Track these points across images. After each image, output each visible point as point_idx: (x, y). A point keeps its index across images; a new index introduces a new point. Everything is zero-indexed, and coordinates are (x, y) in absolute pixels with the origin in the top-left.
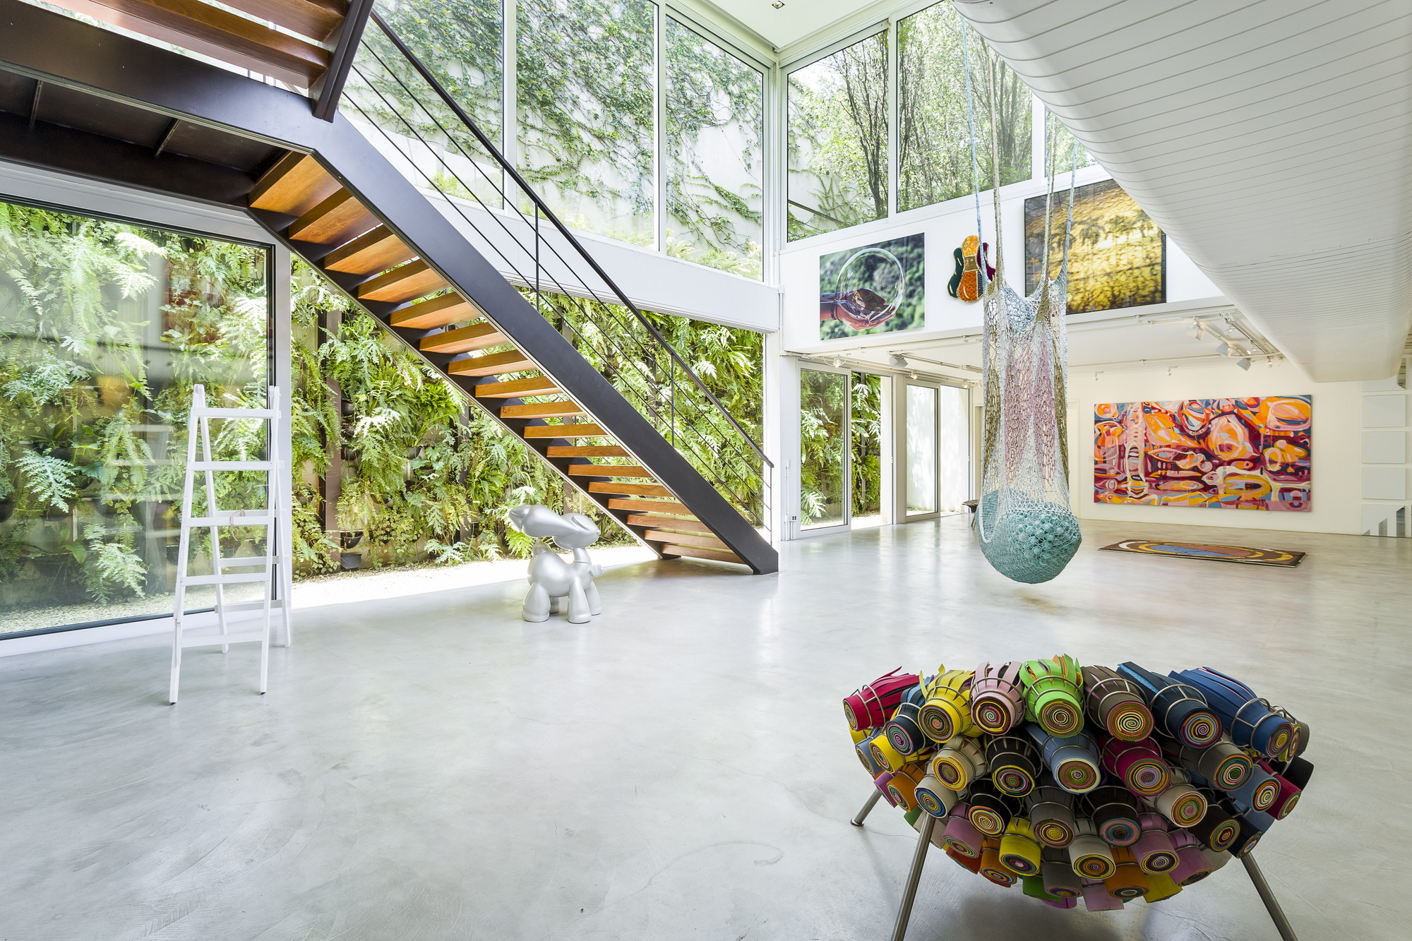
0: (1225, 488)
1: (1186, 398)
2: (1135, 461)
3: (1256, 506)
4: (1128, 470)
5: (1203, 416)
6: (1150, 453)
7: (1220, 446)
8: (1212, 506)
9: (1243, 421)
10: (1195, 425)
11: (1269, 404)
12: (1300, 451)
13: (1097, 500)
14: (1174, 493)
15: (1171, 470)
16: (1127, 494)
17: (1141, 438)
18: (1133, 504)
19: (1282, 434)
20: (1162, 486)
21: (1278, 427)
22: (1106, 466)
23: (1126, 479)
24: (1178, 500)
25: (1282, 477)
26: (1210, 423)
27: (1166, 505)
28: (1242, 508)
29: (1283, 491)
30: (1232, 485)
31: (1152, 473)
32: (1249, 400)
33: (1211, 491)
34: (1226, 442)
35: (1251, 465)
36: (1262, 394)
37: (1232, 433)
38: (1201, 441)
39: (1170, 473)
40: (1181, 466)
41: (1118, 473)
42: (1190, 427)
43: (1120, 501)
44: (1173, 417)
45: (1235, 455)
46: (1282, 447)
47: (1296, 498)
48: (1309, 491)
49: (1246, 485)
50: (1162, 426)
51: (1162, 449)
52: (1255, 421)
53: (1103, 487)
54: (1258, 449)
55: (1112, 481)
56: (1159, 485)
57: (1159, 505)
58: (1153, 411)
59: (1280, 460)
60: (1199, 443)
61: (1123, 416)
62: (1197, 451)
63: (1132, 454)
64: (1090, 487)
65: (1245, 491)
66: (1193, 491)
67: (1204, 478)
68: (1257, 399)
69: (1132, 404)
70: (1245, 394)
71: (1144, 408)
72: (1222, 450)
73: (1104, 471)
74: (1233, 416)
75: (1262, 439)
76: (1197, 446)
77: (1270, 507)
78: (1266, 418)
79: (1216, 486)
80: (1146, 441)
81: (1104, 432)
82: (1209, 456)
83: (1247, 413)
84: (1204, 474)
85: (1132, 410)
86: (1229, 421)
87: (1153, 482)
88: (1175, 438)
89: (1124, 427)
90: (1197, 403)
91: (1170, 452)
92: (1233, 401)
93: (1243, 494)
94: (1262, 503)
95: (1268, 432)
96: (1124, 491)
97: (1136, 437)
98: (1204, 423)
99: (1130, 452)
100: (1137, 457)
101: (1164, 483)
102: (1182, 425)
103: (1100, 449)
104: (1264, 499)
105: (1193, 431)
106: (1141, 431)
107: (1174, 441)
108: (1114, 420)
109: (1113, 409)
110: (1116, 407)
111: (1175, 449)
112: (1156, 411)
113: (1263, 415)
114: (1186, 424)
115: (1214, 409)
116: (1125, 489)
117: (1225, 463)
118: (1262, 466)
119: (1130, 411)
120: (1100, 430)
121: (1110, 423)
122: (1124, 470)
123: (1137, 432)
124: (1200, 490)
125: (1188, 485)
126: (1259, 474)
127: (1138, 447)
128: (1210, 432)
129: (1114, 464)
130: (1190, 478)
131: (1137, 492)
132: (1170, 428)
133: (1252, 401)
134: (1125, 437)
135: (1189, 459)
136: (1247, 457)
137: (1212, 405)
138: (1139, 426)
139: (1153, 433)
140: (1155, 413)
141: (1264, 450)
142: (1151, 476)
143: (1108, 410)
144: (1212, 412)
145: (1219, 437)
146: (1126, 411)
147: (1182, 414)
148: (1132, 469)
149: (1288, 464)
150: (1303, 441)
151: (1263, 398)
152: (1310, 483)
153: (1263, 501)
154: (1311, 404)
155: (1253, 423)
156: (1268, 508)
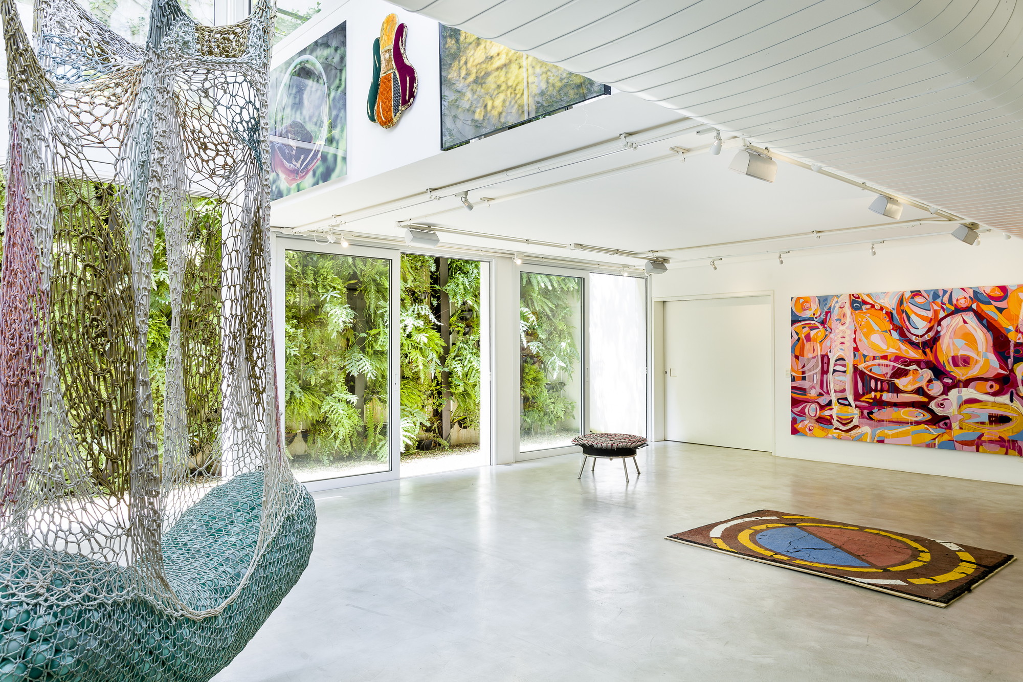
0: (961, 421)
1: (907, 288)
2: (842, 378)
3: (1004, 450)
4: (832, 391)
5: (930, 314)
6: (861, 366)
7: (953, 358)
8: (943, 446)
9: (985, 322)
10: (919, 327)
13: (794, 431)
14: (893, 425)
15: (888, 391)
16: (831, 424)
17: (850, 345)
18: (839, 438)
20: (877, 414)
22: (805, 384)
23: (830, 403)
24: (897, 435)
26: (939, 324)
27: (882, 442)
28: (984, 452)
30: (972, 416)
31: (863, 395)
32: (993, 290)
33: (941, 424)
34: (961, 353)
35: (996, 387)
36: (1010, 282)
37: (970, 339)
38: (928, 350)
39: (887, 397)
40: (901, 387)
41: (820, 395)
42: (913, 331)
43: (824, 434)
44: (890, 315)
45: (973, 372)
49: (990, 417)
50: (876, 328)
51: (877, 362)
52: (1002, 321)
53: (802, 413)
54: (1007, 365)
55: (814, 406)
56: (872, 413)
57: (873, 442)
58: (864, 307)
60: (925, 353)
61: (827, 313)
62: (922, 365)
63: (837, 368)
64: (786, 413)
65: (988, 426)
66: (918, 423)
67: (932, 405)
68: (1003, 289)
69: (838, 296)
70: (987, 282)
71: (852, 303)
72: (956, 364)
73: (803, 390)
74: (971, 314)
75: (1012, 348)
76: (923, 358)
78: (1017, 316)
79: (947, 418)
80: (856, 349)
81: (803, 336)
82: (939, 372)
83: (989, 310)
84: (932, 398)
85: (838, 306)
86: (965, 322)
87: (865, 408)
88: (891, 345)
89: (828, 329)
90: (921, 295)
91: (887, 366)
92: (971, 292)
93: (985, 431)
94: (1014, 445)
95: (1019, 339)
96: (827, 419)
97: (842, 343)
98: (932, 324)
99: (835, 365)
100: (844, 372)
101: (879, 410)
102: (902, 328)
103: (798, 360)
104: (1015, 439)
105: (917, 336)
106: (850, 335)
107: (892, 350)
108: (815, 319)
109: (815, 304)
110: (817, 301)
111: (892, 361)
112: (869, 306)
113: (1012, 313)
114: (907, 326)
115: (945, 304)
116: (829, 418)
117: (961, 384)
118: (1013, 390)
119: (834, 307)
120: (797, 334)
121: (810, 324)
122: (828, 391)
123: (844, 337)
124: (926, 423)
125: (911, 415)
126: (1008, 401)
127: (846, 359)
128: (939, 337)
129: (815, 382)
130: (914, 405)
131: (844, 422)
132: (886, 331)
133: (996, 292)
134: (828, 344)
135: (911, 377)
136: (991, 375)
137: (941, 298)
138: (847, 328)
139: (863, 338)
140: (867, 309)
141: (1015, 365)
142: (862, 399)
143: (807, 305)
144: (942, 308)
145: (951, 345)
146: (830, 308)
147: (903, 311)
148: (837, 389)
151: (1011, 288)
153: (1014, 441)
155: (999, 323)
156: (1020, 454)
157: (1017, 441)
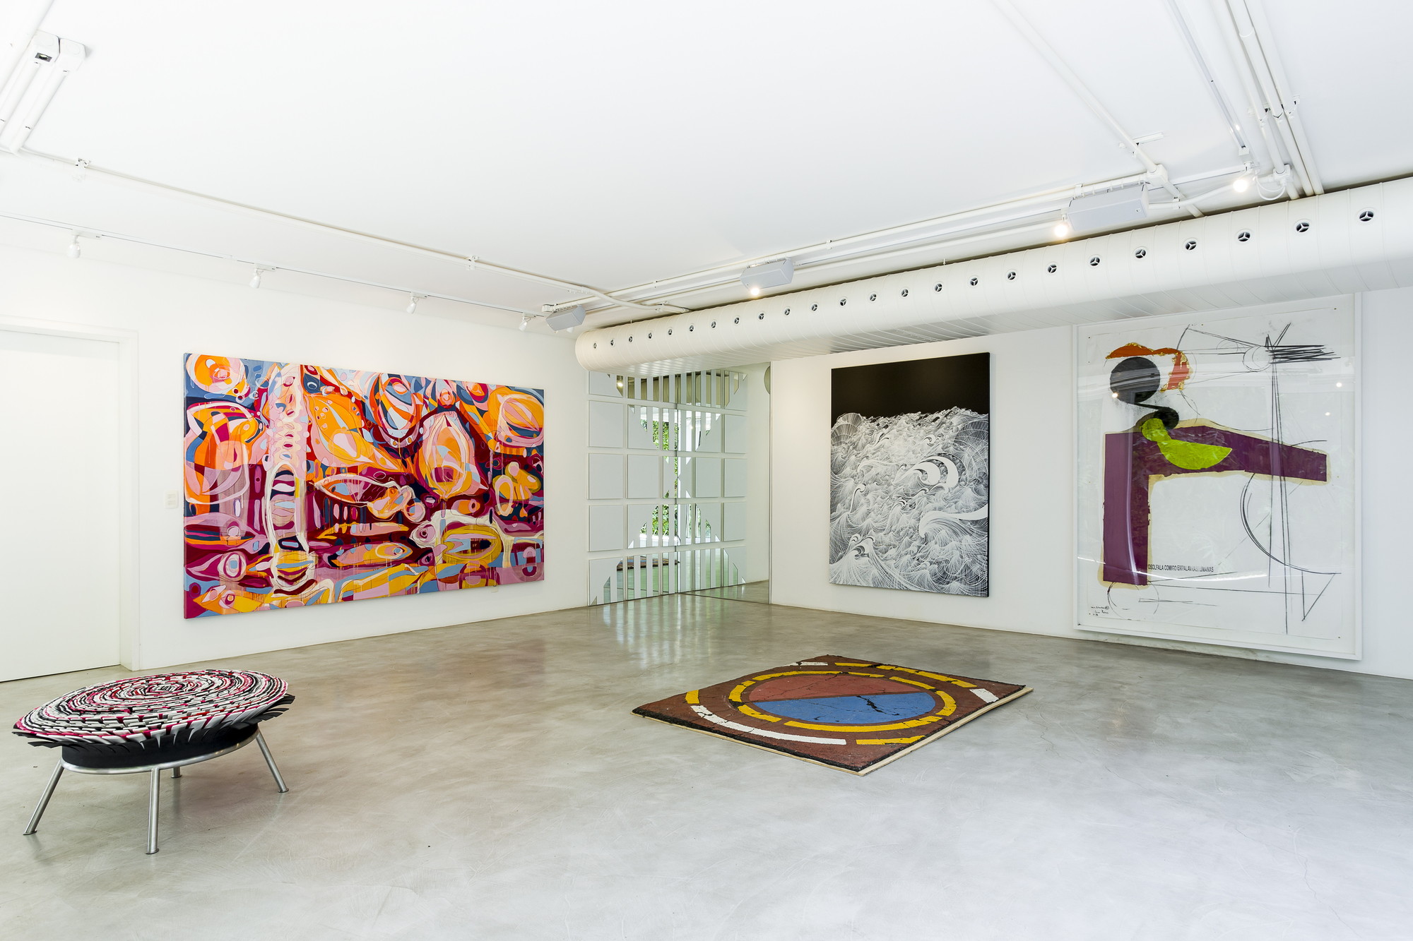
0: (445, 552)
1: (383, 370)
2: (287, 503)
3: (485, 580)
4: (271, 527)
5: (411, 410)
6: (319, 484)
7: (436, 470)
8: (425, 590)
9: (467, 425)
10: (398, 426)
11: (499, 397)
12: (532, 480)
13: (193, 610)
14: (364, 571)
15: (358, 521)
16: (269, 585)
17: (300, 449)
18: (284, 606)
19: (514, 452)
20: (343, 558)
21: (509, 440)
22: (219, 519)
23: (266, 549)
24: (370, 585)
25: (515, 525)
26: (421, 425)
27: (349, 599)
28: (467, 587)
29: (518, 548)
30: (456, 544)
31: (322, 530)
32: (475, 388)
33: (423, 560)
34: (445, 464)
35: (478, 506)
36: (491, 380)
37: (452, 444)
38: (408, 460)
39: (357, 529)
40: (376, 513)
41: (248, 535)
42: (390, 431)
43: (255, 604)
44: (360, 404)
45: (457, 488)
46: (515, 475)
47: (531, 560)
48: (543, 545)
49: (472, 543)
50: (342, 424)
51: (342, 476)
52: (483, 426)
53: (213, 571)
54: (487, 478)
55: (235, 557)
56: (335, 557)
57: (336, 601)
58: (324, 389)
59: (512, 497)
60: (405, 463)
62: (402, 480)
63: (280, 487)
64: (175, 578)
65: (470, 554)
66: (397, 563)
67: (414, 536)
68: (484, 388)
69: (280, 365)
70: (470, 378)
71: (305, 380)
72: (439, 480)
73: (214, 531)
74: (455, 414)
75: (491, 460)
76: (402, 470)
77: (501, 580)
78: (495, 422)
79: (429, 550)
80: (311, 456)
81: (214, 429)
82: (422, 491)
83: (471, 411)
84: (412, 526)
85: (280, 381)
86: (449, 424)
87: (325, 550)
88: (363, 451)
89: (263, 419)
90: (401, 382)
91: (357, 483)
92: (454, 385)
93: (468, 561)
94: (493, 572)
95: (498, 448)
96: (261, 578)
97: (288, 446)
98: (413, 424)
99: (275, 483)
100: (291, 494)
101: (345, 551)
102: (377, 426)
103: (203, 474)
104: (494, 566)
105: (396, 439)
106: (300, 433)
107: (364, 459)
108: (237, 400)
109: (238, 373)
110: (243, 369)
111: (363, 476)
112: (331, 389)
113: (492, 417)
114: (383, 424)
115: (428, 399)
116: (264, 574)
117: (444, 504)
118: (492, 508)
119: (274, 382)
120: (201, 424)
121: (228, 407)
122: (262, 527)
123: (291, 436)
124: (407, 561)
125: (387, 552)
126: (488, 523)
127: (294, 471)
128: (422, 442)
129: (238, 513)
130: (391, 537)
131: (291, 577)
132: (355, 430)
133: (478, 391)
134: (264, 446)
135: (389, 498)
136: (472, 492)
137: (424, 389)
138: (296, 421)
139: (323, 439)
140: (328, 393)
141: (494, 479)
142: (320, 537)
143: (223, 373)
144: (425, 402)
145: (434, 453)
146: (266, 383)
147: (378, 401)
148: (279, 525)
149: (520, 504)
150: (535, 465)
151: (491, 388)
152: (543, 534)
153: (493, 569)
154: (543, 405)
155: (480, 429)
156: (498, 582)
157: (495, 568)
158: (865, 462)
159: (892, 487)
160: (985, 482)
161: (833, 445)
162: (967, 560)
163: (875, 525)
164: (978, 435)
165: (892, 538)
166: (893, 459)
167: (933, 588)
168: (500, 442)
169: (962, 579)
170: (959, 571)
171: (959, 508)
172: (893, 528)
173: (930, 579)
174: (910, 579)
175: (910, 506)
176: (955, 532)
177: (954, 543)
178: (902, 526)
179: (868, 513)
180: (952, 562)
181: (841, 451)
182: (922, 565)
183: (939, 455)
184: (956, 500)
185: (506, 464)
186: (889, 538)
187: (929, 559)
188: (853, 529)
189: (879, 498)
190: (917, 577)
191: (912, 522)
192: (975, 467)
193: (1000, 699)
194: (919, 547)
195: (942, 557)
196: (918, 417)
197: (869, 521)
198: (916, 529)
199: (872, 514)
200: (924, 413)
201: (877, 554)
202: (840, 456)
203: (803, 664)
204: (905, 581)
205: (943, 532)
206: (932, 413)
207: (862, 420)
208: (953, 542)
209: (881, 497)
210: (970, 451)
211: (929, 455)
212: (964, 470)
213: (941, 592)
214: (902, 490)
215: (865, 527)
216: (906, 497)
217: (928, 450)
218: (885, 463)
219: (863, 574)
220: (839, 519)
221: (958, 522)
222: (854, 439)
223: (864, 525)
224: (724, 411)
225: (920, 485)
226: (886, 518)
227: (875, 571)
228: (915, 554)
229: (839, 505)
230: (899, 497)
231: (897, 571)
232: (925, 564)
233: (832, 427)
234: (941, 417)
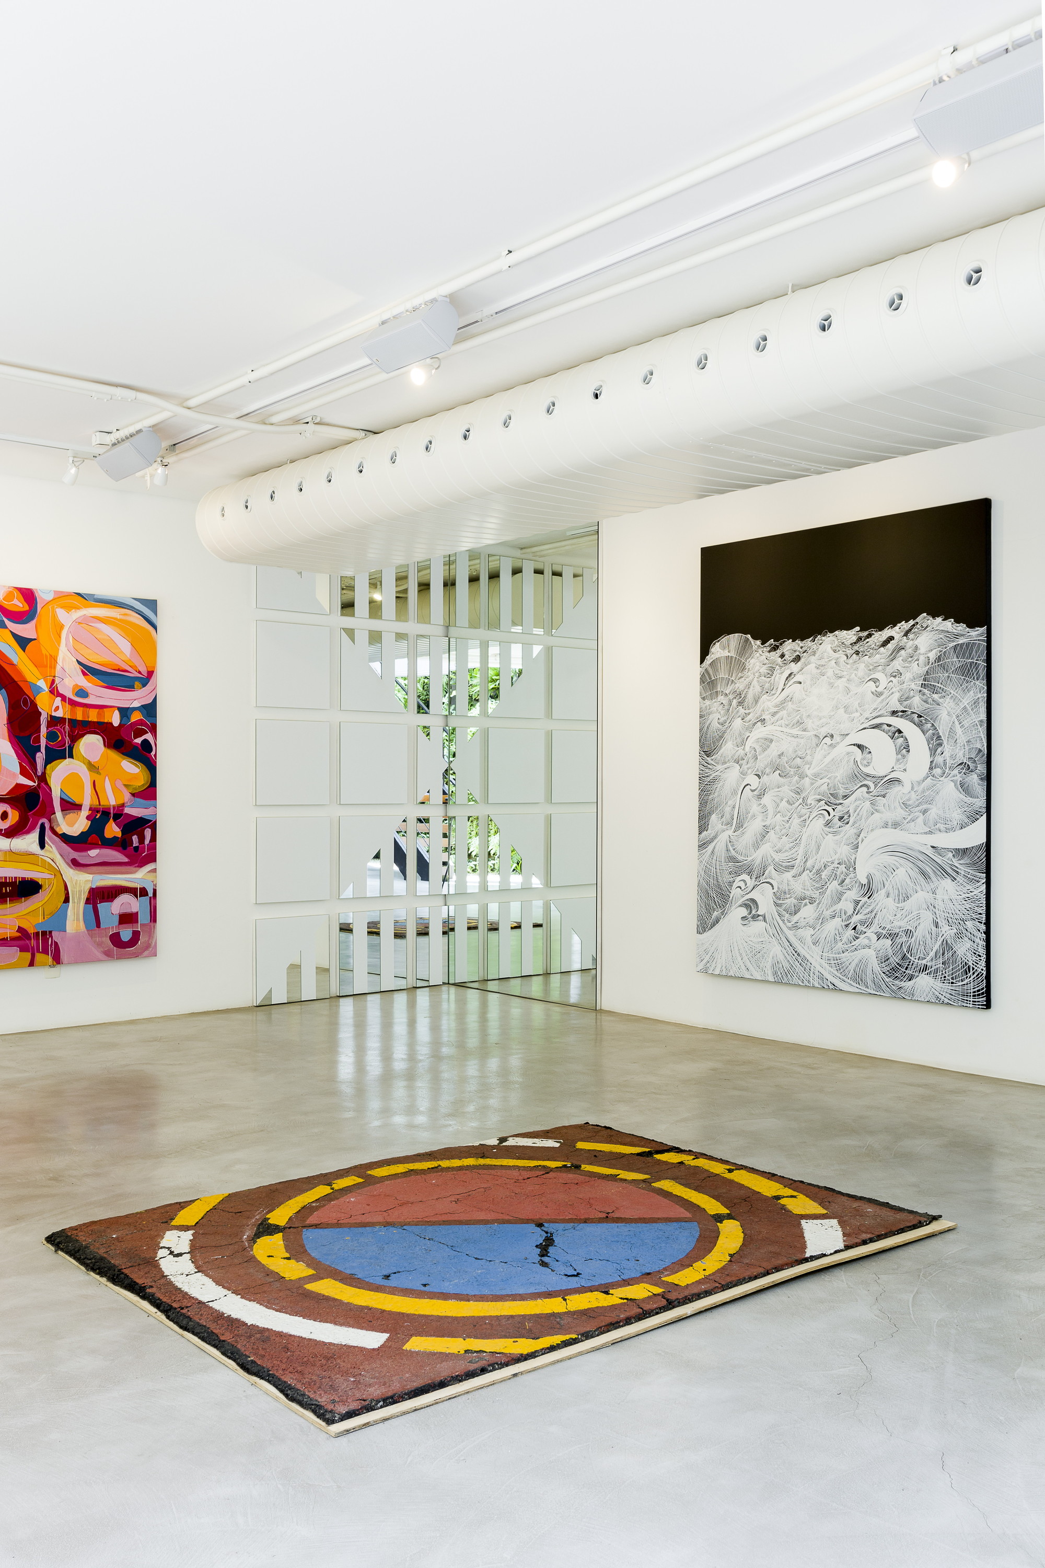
3: (28, 955)
11: (61, 614)
12: (131, 768)
19: (93, 716)
21: (82, 693)
25: (93, 853)
29: (99, 896)
32: (9, 596)
35: (14, 817)
36: (42, 583)
46: (94, 760)
47: (127, 918)
48: (155, 891)
52: (25, 667)
54: (33, 765)
59: (87, 801)
68: (29, 595)
75: (43, 730)
77: (64, 956)
78: (54, 659)
94: (45, 941)
95: (57, 708)
104: (48, 930)
113: (44, 652)
118: (44, 820)
126: (35, 848)
133: (16, 602)
136: (4, 790)
141: (48, 767)
149: (106, 813)
150: (139, 741)
151: (44, 593)
152: (154, 871)
153: (46, 935)
154: (155, 627)
155: (19, 673)
156: (57, 959)
157: (50, 932)
158: (760, 732)
159: (807, 781)
160: (982, 768)
161: (704, 699)
162: (948, 932)
163: (778, 857)
164: (966, 671)
165: (808, 883)
166: (809, 724)
167: (884, 986)
168: (63, 698)
169: (936, 971)
170: (932, 954)
171: (931, 823)
172: (809, 864)
173: (877, 969)
174: (840, 966)
175: (841, 818)
176: (924, 874)
177: (921, 897)
178: (824, 860)
179: (766, 831)
180: (918, 934)
181: (716, 707)
182: (862, 940)
183: (894, 713)
184: (925, 806)
185: (75, 738)
186: (802, 885)
187: (874, 928)
188: (740, 867)
189: (784, 804)
190: (853, 965)
191: (844, 851)
192: (962, 738)
193: (847, 1247)
194: (857, 903)
195: (899, 924)
196: (854, 639)
197: (766, 849)
198: (851, 866)
199: (772, 835)
200: (866, 630)
201: (780, 915)
202: (714, 721)
203: (511, 1142)
204: (830, 973)
205: (901, 874)
206: (881, 629)
207: (755, 647)
208: (920, 893)
209: (788, 802)
210: (952, 704)
211: (874, 715)
212: (940, 745)
213: (898, 995)
214: (825, 787)
215: (758, 862)
216: (833, 800)
217: (873, 704)
218: (795, 731)
219: (757, 955)
220: (713, 844)
221: (930, 852)
222: (740, 685)
223: (756, 857)
224: (551, 641)
225: (859, 777)
226: (797, 842)
227: (776, 951)
228: (850, 917)
229: (714, 817)
230: (820, 800)
231: (817, 950)
232: (869, 939)
233: (702, 660)
234: (897, 637)
